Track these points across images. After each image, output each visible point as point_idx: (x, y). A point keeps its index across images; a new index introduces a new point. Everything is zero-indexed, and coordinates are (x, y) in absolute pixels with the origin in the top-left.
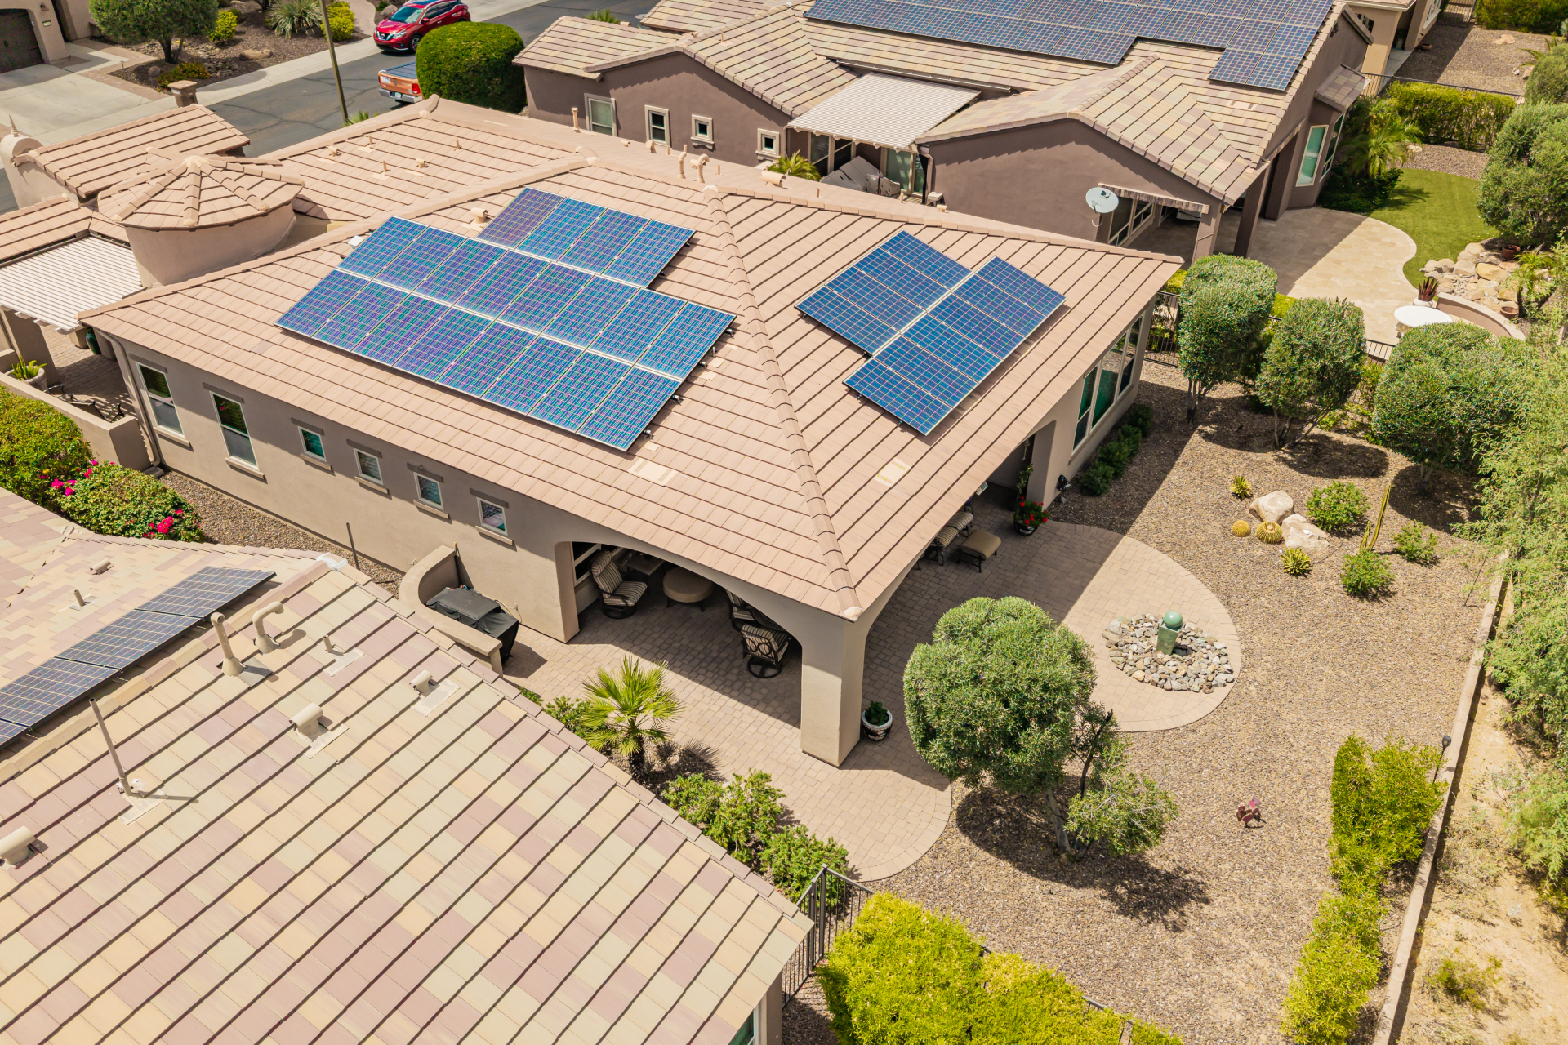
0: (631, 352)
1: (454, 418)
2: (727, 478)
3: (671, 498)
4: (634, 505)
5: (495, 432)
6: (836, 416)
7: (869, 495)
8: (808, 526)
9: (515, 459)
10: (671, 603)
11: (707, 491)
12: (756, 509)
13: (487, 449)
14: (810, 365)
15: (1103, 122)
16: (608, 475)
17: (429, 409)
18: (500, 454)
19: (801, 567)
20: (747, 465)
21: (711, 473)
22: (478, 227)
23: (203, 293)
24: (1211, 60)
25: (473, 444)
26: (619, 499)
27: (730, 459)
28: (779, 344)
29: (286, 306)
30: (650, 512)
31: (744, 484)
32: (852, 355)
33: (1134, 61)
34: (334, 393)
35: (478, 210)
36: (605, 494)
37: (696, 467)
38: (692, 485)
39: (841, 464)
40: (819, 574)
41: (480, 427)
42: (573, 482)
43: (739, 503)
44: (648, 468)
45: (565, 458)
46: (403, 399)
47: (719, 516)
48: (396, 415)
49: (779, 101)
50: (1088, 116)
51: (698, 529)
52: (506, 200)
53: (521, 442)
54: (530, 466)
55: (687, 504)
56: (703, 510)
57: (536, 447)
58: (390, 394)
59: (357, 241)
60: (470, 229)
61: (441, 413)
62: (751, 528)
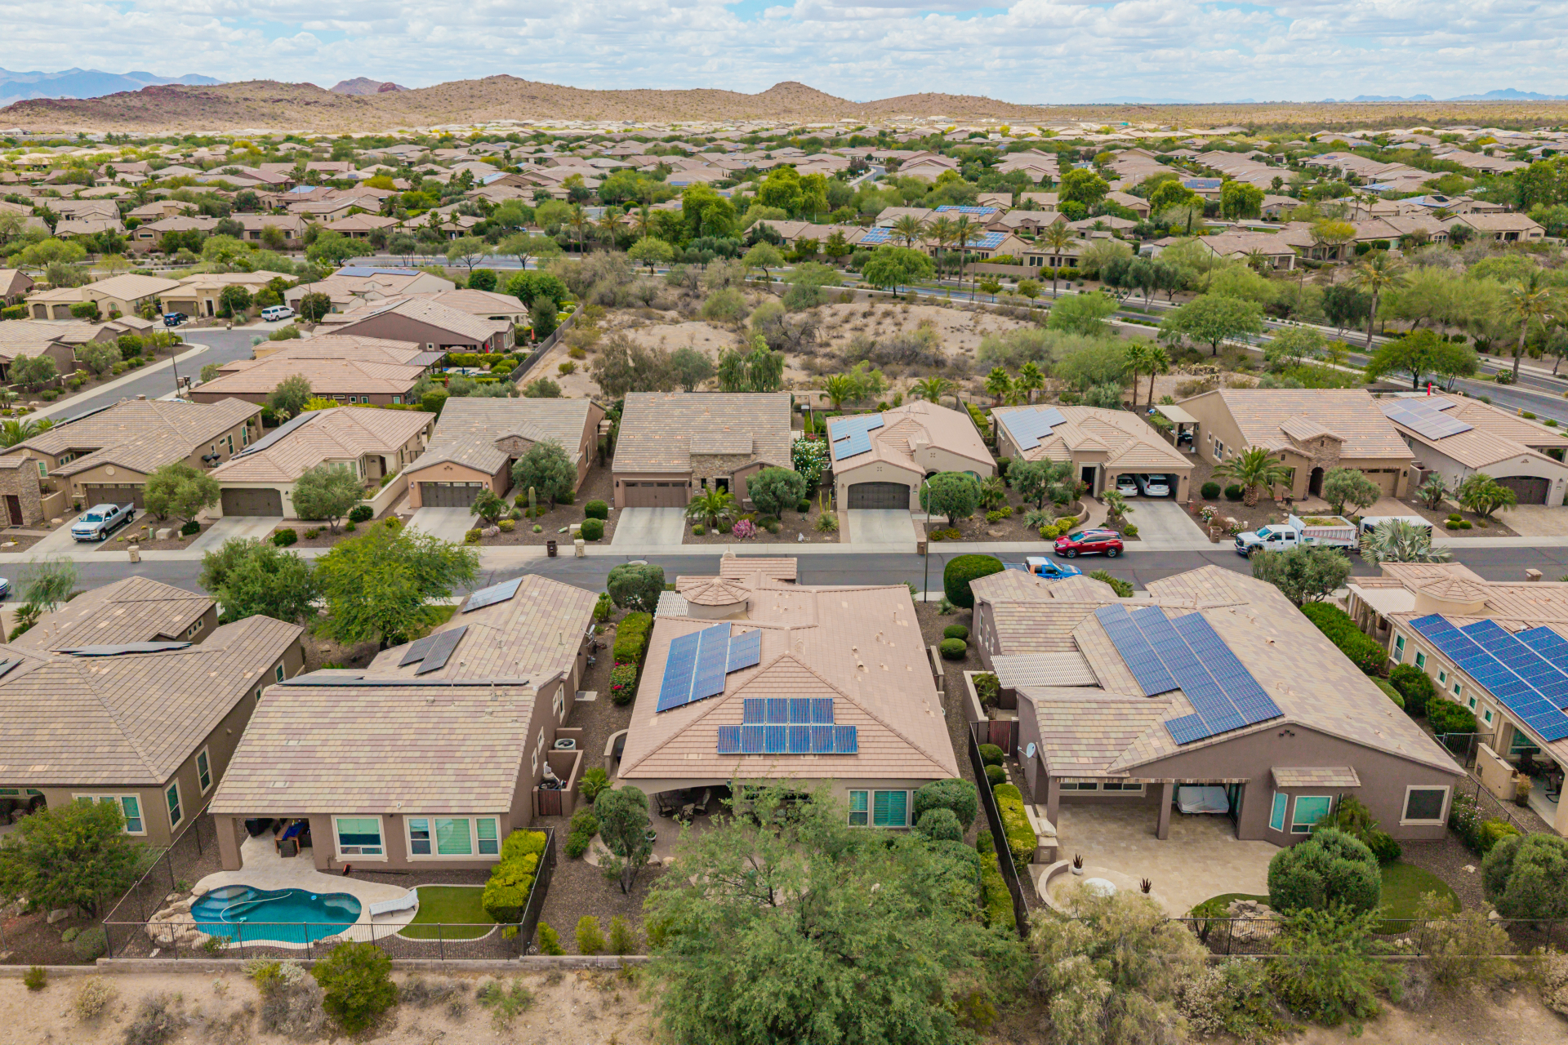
6: (703, 733)
7: (676, 757)
14: (722, 716)
15: (1041, 711)
32: (739, 721)
49: (1003, 644)
50: (1038, 704)
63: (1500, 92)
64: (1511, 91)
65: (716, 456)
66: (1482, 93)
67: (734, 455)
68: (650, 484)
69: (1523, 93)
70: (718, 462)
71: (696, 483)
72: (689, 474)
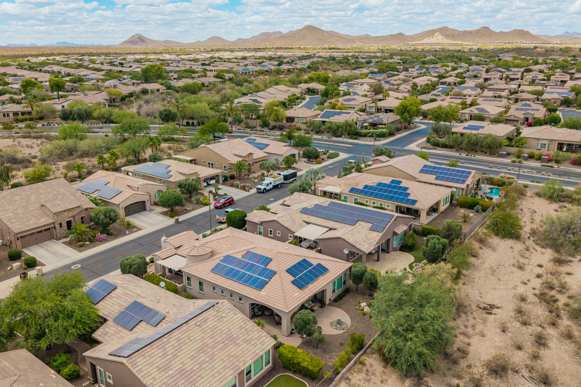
0: (262, 276)
1: (237, 285)
2: (273, 294)
3: (265, 297)
4: (260, 298)
5: (242, 287)
6: (289, 286)
7: (292, 297)
8: (283, 301)
9: (245, 291)
10: (265, 315)
11: (270, 296)
12: (276, 298)
13: (241, 290)
14: (287, 279)
15: (345, 238)
16: (257, 293)
17: (233, 284)
18: (242, 290)
19: (281, 306)
20: (276, 292)
21: (271, 293)
22: (240, 256)
23: (198, 265)
24: (370, 225)
25: (239, 289)
26: (258, 297)
27: (274, 292)
28: (282, 276)
29: (212, 268)
30: (262, 298)
31: (275, 295)
32: (293, 278)
33: (357, 224)
34: (219, 281)
35: (241, 254)
36: (257, 296)
37: (269, 293)
38: (268, 295)
39: (289, 293)
40: (284, 307)
41: (240, 286)
42: (252, 294)
43: (274, 297)
44: (263, 292)
45: (251, 291)
46: (229, 282)
47: (271, 299)
48: (228, 285)
49: (292, 230)
50: (343, 237)
51: (269, 301)
52: (245, 252)
53: (246, 289)
54: (247, 292)
55: (267, 297)
56: (269, 298)
57: (248, 289)
58: (227, 281)
59: (222, 258)
60: (239, 256)
61: (234, 284)
62: (276, 301)
63: (61, 43)
64: (65, 43)
65: (65, 211)
66: (55, 43)
67: (73, 208)
68: (33, 234)
69: (69, 43)
70: (66, 214)
71: (57, 226)
72: (54, 223)
